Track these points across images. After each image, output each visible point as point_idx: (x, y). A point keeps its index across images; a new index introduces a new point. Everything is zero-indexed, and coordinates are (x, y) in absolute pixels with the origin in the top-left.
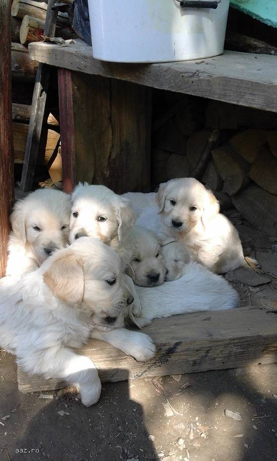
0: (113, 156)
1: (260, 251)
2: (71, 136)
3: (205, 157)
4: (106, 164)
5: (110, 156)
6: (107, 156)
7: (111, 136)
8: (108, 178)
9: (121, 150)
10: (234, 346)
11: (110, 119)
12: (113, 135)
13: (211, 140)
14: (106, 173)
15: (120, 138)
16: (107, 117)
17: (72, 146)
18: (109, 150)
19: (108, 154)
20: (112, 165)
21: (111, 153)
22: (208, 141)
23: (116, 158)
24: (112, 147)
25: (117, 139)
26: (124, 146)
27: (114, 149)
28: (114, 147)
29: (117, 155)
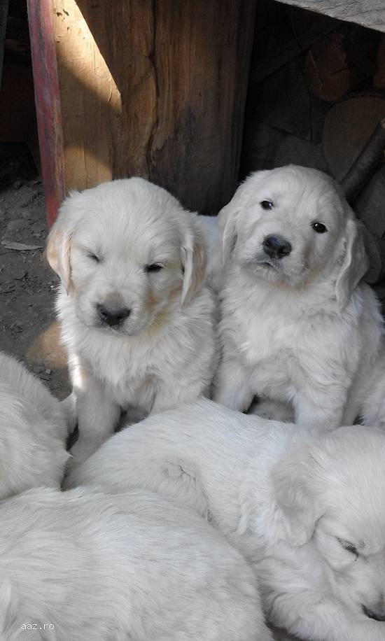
0: (158, 144)
2: (52, 99)
5: (150, 143)
6: (144, 143)
7: (152, 99)
9: (176, 132)
11: (152, 56)
12: (158, 95)
15: (175, 102)
16: (144, 52)
17: (55, 123)
18: (147, 129)
19: (146, 138)
20: (154, 162)
21: (152, 136)
23: (162, 149)
24: (156, 123)
25: (168, 105)
26: (183, 122)
27: (159, 128)
28: (160, 123)
29: (165, 142)
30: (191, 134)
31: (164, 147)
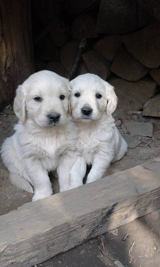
0: (8, 65)
1: (127, 122)
3: (77, 59)
4: (3, 72)
5: (6, 65)
6: (4, 66)
7: (4, 49)
8: (6, 83)
9: (14, 60)
10: (154, 195)
11: (2, 35)
12: (6, 48)
13: (81, 47)
14: (4, 79)
15: (12, 50)
18: (4, 60)
19: (4, 63)
20: (8, 72)
21: (6, 63)
22: (78, 48)
23: (10, 67)
24: (7, 58)
25: (10, 52)
26: (16, 57)
27: (8, 59)
28: (8, 57)
29: (11, 64)
30: (19, 61)
31: (11, 66)
